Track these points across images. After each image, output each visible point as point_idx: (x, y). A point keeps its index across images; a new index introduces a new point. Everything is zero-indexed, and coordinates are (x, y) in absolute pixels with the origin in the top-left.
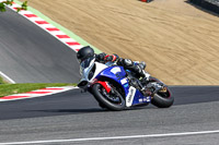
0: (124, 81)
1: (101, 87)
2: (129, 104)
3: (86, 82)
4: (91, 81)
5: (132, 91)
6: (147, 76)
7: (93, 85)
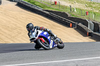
0: (49, 38)
1: (41, 40)
2: (51, 47)
3: (34, 38)
4: (37, 38)
5: (52, 42)
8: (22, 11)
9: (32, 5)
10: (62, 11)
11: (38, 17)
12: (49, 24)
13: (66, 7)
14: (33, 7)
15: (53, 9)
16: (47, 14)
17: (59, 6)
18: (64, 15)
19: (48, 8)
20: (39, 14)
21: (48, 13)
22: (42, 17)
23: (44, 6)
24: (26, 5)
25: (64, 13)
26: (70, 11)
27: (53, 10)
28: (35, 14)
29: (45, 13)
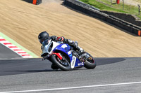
4: (50, 53)
5: (74, 59)
6: (81, 49)
7: (51, 55)
8: (70, 13)
9: (85, 5)
10: (127, 12)
11: (94, 21)
12: (109, 32)
13: (133, 8)
14: (85, 7)
15: (114, 10)
16: (106, 18)
17: (123, 5)
18: (130, 18)
19: (107, 8)
20: (94, 17)
21: (106, 15)
22: (99, 21)
23: (102, 6)
24: (77, 4)
25: (130, 16)
26: (138, 12)
27: (114, 12)
28: (88, 17)
29: (102, 16)
